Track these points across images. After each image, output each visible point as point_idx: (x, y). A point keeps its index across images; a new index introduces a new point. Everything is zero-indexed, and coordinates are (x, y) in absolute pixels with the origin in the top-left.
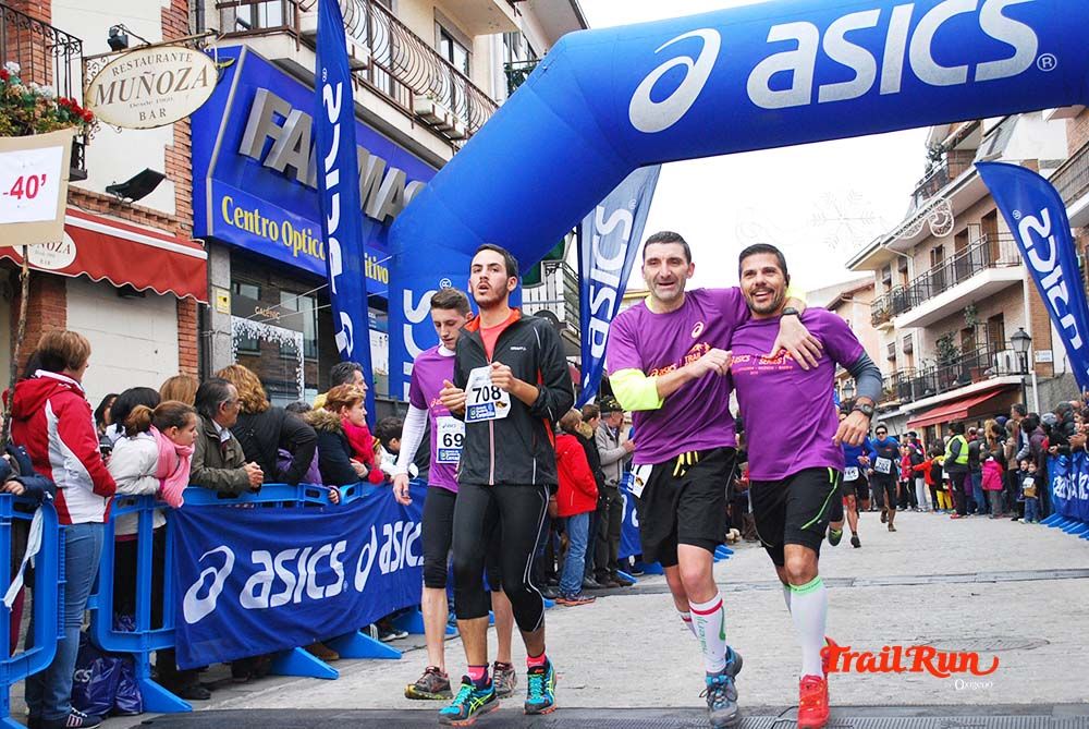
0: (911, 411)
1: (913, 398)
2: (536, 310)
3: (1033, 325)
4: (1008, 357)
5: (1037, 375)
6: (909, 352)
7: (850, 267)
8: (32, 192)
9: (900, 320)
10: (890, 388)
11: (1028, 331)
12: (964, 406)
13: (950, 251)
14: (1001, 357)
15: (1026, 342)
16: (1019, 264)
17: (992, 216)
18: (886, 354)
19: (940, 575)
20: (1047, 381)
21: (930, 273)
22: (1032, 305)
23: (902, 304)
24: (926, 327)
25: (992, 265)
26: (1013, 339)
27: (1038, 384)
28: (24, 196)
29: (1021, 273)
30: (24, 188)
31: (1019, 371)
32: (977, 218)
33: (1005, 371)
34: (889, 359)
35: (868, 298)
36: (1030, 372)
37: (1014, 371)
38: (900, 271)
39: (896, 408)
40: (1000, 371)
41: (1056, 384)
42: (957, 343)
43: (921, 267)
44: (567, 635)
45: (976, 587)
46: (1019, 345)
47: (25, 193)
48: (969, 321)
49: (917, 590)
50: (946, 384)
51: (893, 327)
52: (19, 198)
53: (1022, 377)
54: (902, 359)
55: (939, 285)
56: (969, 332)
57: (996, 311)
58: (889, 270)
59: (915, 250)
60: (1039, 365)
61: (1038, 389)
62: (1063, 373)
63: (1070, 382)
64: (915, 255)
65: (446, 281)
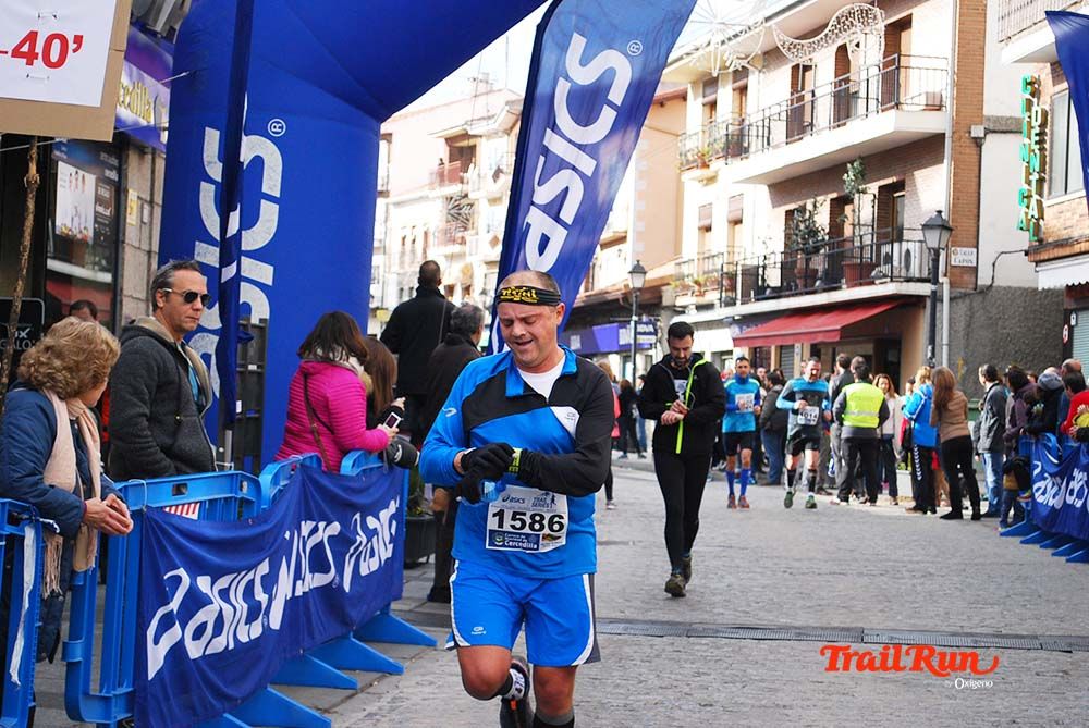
3: (954, 207)
4: (908, 252)
5: (951, 285)
6: (736, 222)
8: (54, 57)
9: (731, 171)
10: (701, 280)
11: (947, 216)
12: (836, 322)
14: (897, 250)
15: (944, 232)
16: (939, 108)
17: (906, 24)
20: (965, 295)
21: (785, 108)
22: (955, 174)
23: (736, 147)
24: (769, 186)
25: (898, 105)
26: (926, 227)
27: (951, 299)
28: (39, 62)
29: (940, 123)
30: (39, 49)
31: (925, 274)
33: (903, 273)
34: (700, 229)
36: (941, 279)
37: (917, 276)
38: (734, 90)
40: (896, 273)
41: (980, 298)
42: (822, 219)
43: (770, 91)
46: (933, 239)
47: (40, 56)
48: (848, 188)
50: (800, 283)
51: (712, 179)
52: (30, 63)
53: (934, 287)
55: (798, 124)
56: (839, 204)
57: (894, 177)
58: (717, 85)
59: (765, 59)
60: (954, 270)
61: (950, 306)
62: (991, 286)
63: (999, 302)
64: (764, 67)
65: (278, 123)
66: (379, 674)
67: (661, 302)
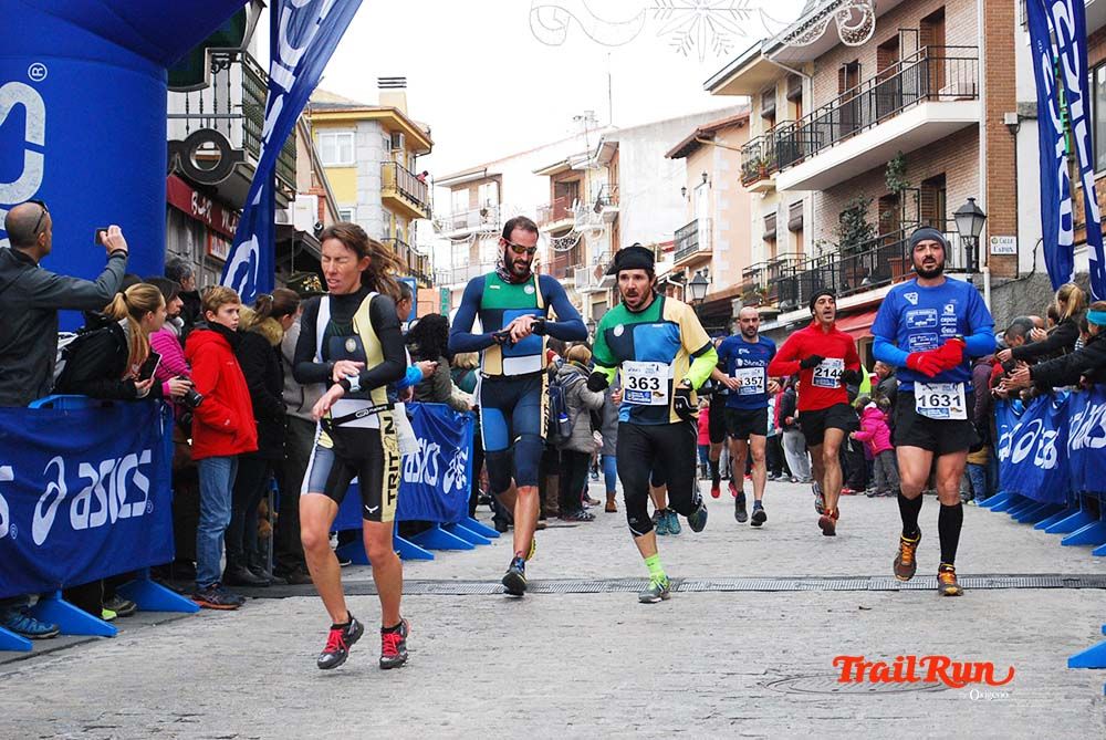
0: (795, 323)
1: (799, 302)
2: (195, 125)
3: (991, 196)
5: (992, 274)
6: (797, 229)
7: (711, 89)
9: (786, 178)
10: (764, 286)
11: (982, 204)
13: (869, 70)
15: (977, 219)
16: (974, 97)
17: (936, 20)
18: (760, 230)
19: (816, 578)
20: (1007, 283)
21: (836, 105)
22: (990, 163)
23: (789, 151)
24: (825, 191)
25: (930, 93)
26: (957, 215)
27: (992, 289)
29: (974, 112)
31: (965, 266)
32: (914, 21)
34: (764, 239)
35: (737, 139)
36: (981, 269)
37: (957, 266)
38: (789, 99)
39: (771, 317)
41: (1019, 289)
42: (873, 217)
43: (821, 95)
44: (217, 655)
45: (866, 598)
46: (966, 226)
48: (891, 184)
49: (777, 599)
50: (851, 283)
51: (775, 187)
53: (969, 276)
54: (786, 240)
55: (850, 124)
56: (891, 201)
57: (936, 170)
58: (774, 97)
59: (815, 66)
60: (996, 259)
61: (991, 296)
62: (1032, 273)
63: (1041, 289)
64: (815, 74)
65: (38, 67)
66: (87, 638)
67: (732, 314)
